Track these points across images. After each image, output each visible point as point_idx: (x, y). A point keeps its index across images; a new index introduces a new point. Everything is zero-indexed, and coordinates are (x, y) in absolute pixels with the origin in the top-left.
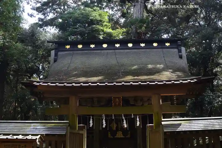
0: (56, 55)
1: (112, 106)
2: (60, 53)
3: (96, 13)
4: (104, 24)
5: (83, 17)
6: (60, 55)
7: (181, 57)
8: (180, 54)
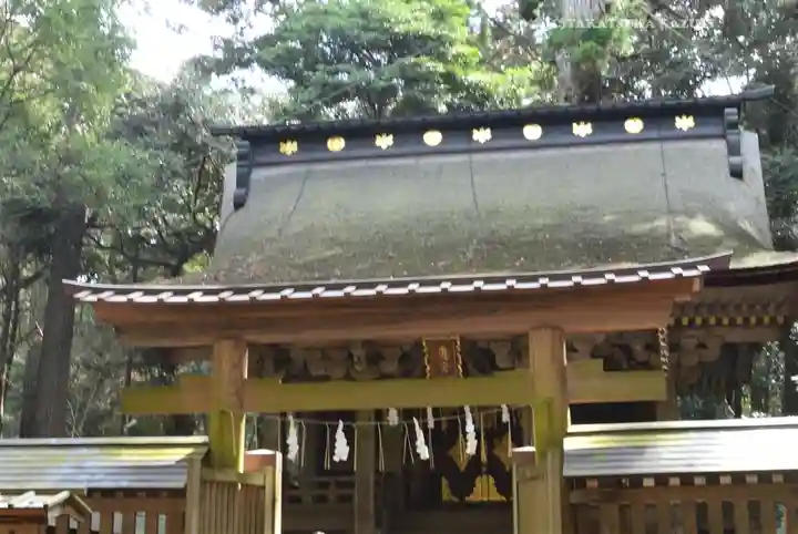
0: (243, 181)
1: (424, 375)
2: (258, 175)
3: (422, 10)
4: (453, 51)
5: (366, 29)
6: (259, 181)
7: (737, 173)
8: (735, 160)
